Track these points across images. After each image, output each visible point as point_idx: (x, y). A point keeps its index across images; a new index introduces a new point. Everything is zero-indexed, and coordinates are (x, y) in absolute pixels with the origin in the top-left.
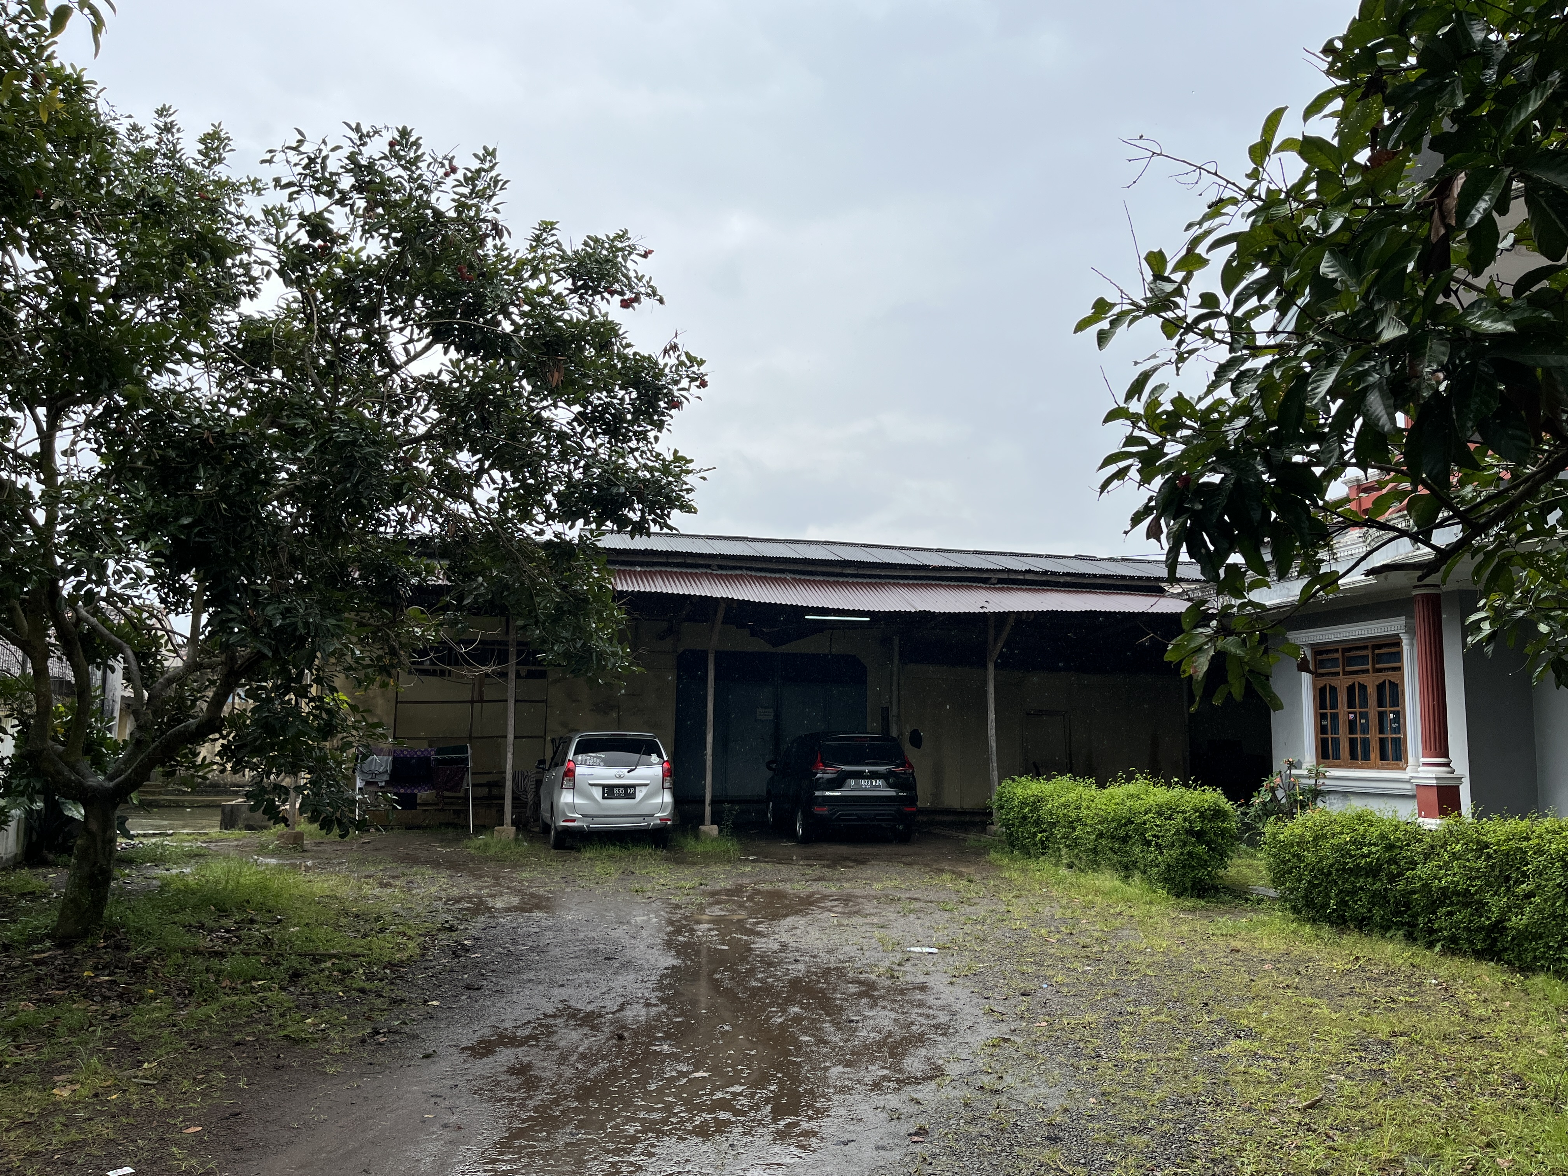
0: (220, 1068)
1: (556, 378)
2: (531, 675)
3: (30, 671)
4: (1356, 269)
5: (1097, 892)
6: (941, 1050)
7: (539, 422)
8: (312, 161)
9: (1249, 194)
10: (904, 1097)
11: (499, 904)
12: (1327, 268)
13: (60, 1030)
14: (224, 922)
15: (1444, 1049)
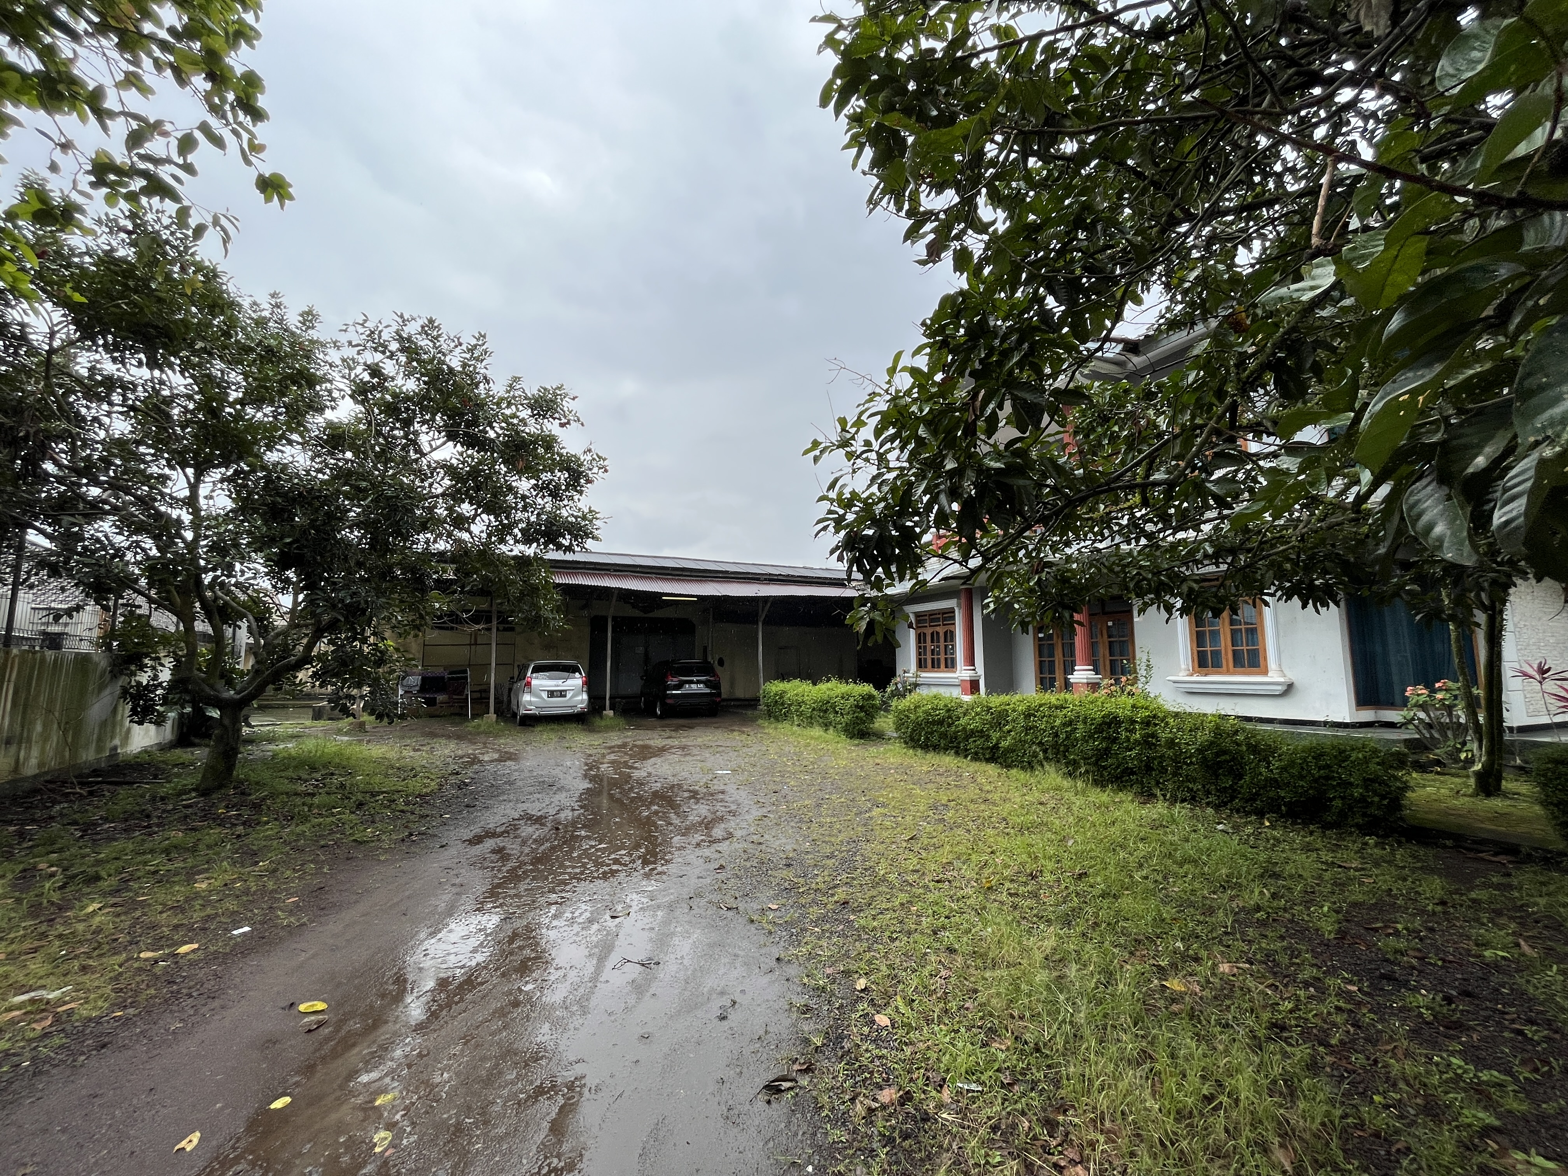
0: (311, 862)
1: (521, 464)
2: (505, 630)
3: (182, 628)
4: (934, 433)
5: (812, 738)
6: (732, 824)
7: (510, 489)
8: (372, 332)
9: (887, 391)
10: (712, 849)
11: (486, 758)
12: (922, 432)
13: (201, 846)
14: (314, 775)
15: (972, 807)
